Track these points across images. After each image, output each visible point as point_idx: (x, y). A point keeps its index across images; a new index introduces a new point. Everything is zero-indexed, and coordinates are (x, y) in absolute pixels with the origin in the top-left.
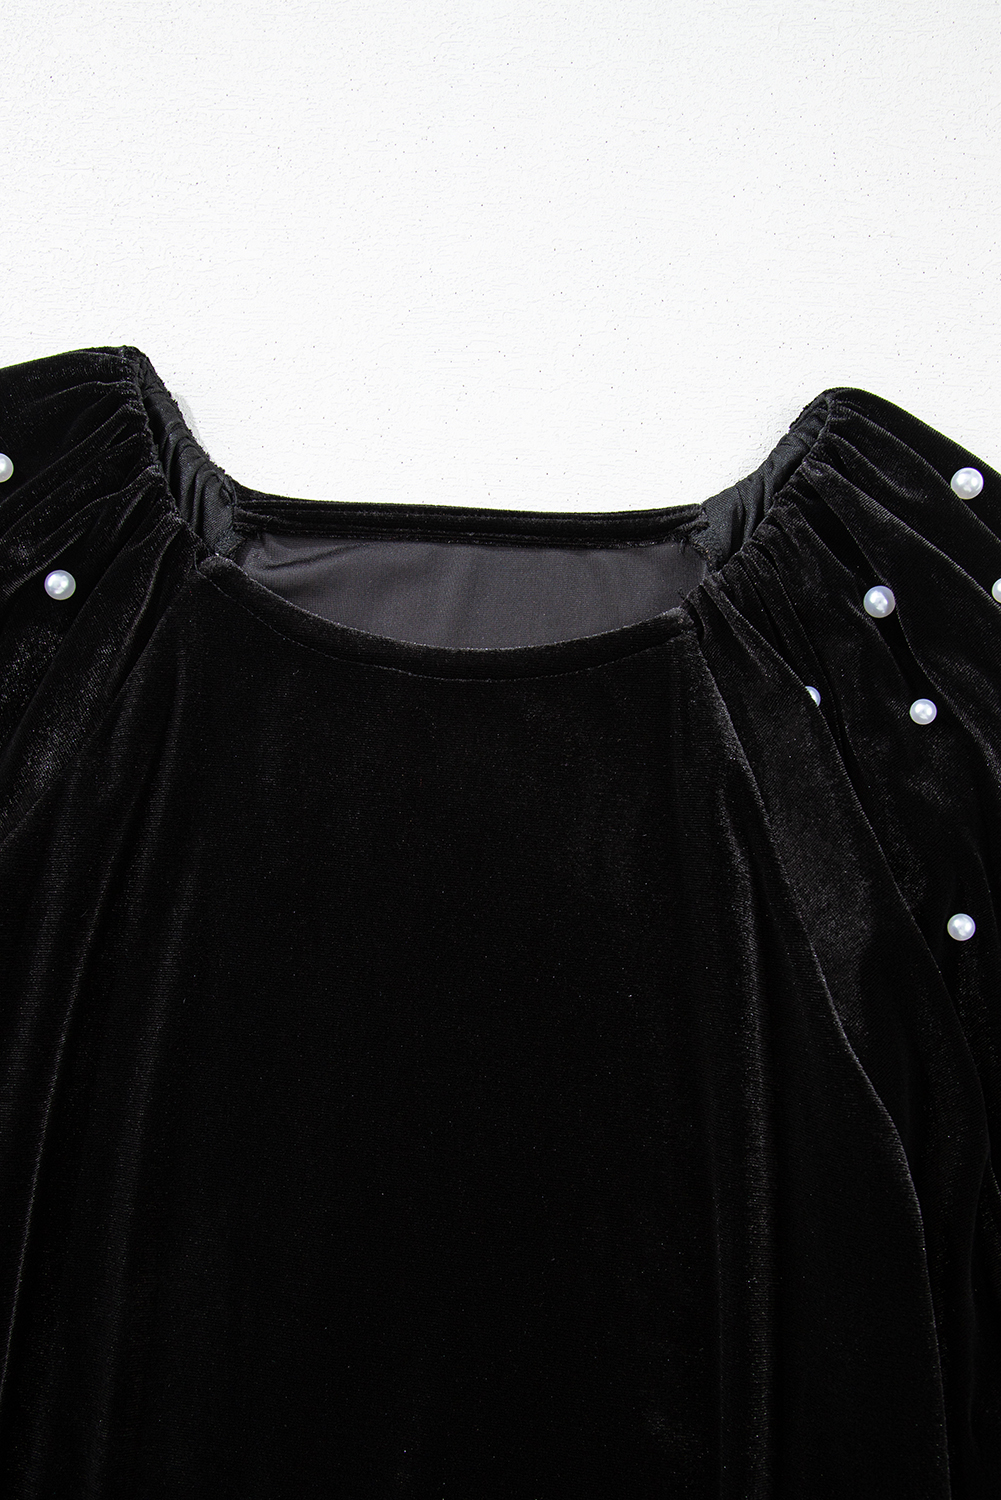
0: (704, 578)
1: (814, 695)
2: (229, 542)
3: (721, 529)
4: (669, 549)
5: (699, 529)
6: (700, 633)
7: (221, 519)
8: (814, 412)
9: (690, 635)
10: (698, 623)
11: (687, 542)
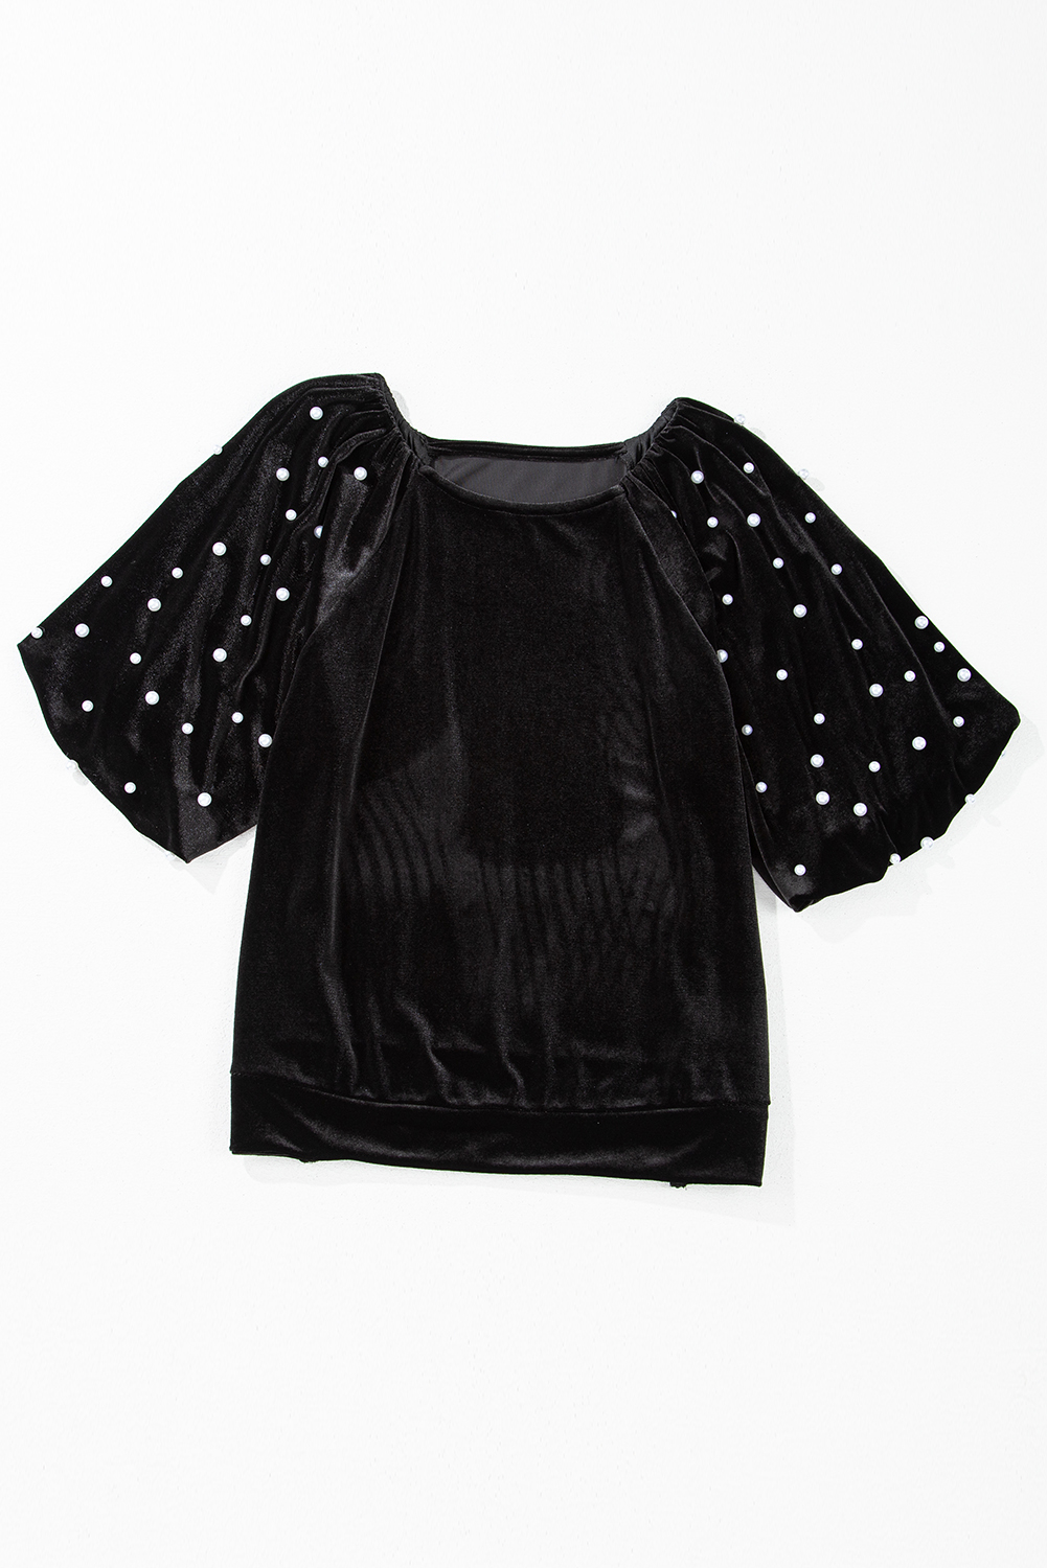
0: (626, 474)
1: (674, 514)
2: (428, 460)
3: (632, 454)
4: (610, 462)
5: (623, 453)
6: (627, 494)
7: (422, 452)
8: (672, 407)
9: (622, 496)
10: (626, 490)
11: (619, 458)
